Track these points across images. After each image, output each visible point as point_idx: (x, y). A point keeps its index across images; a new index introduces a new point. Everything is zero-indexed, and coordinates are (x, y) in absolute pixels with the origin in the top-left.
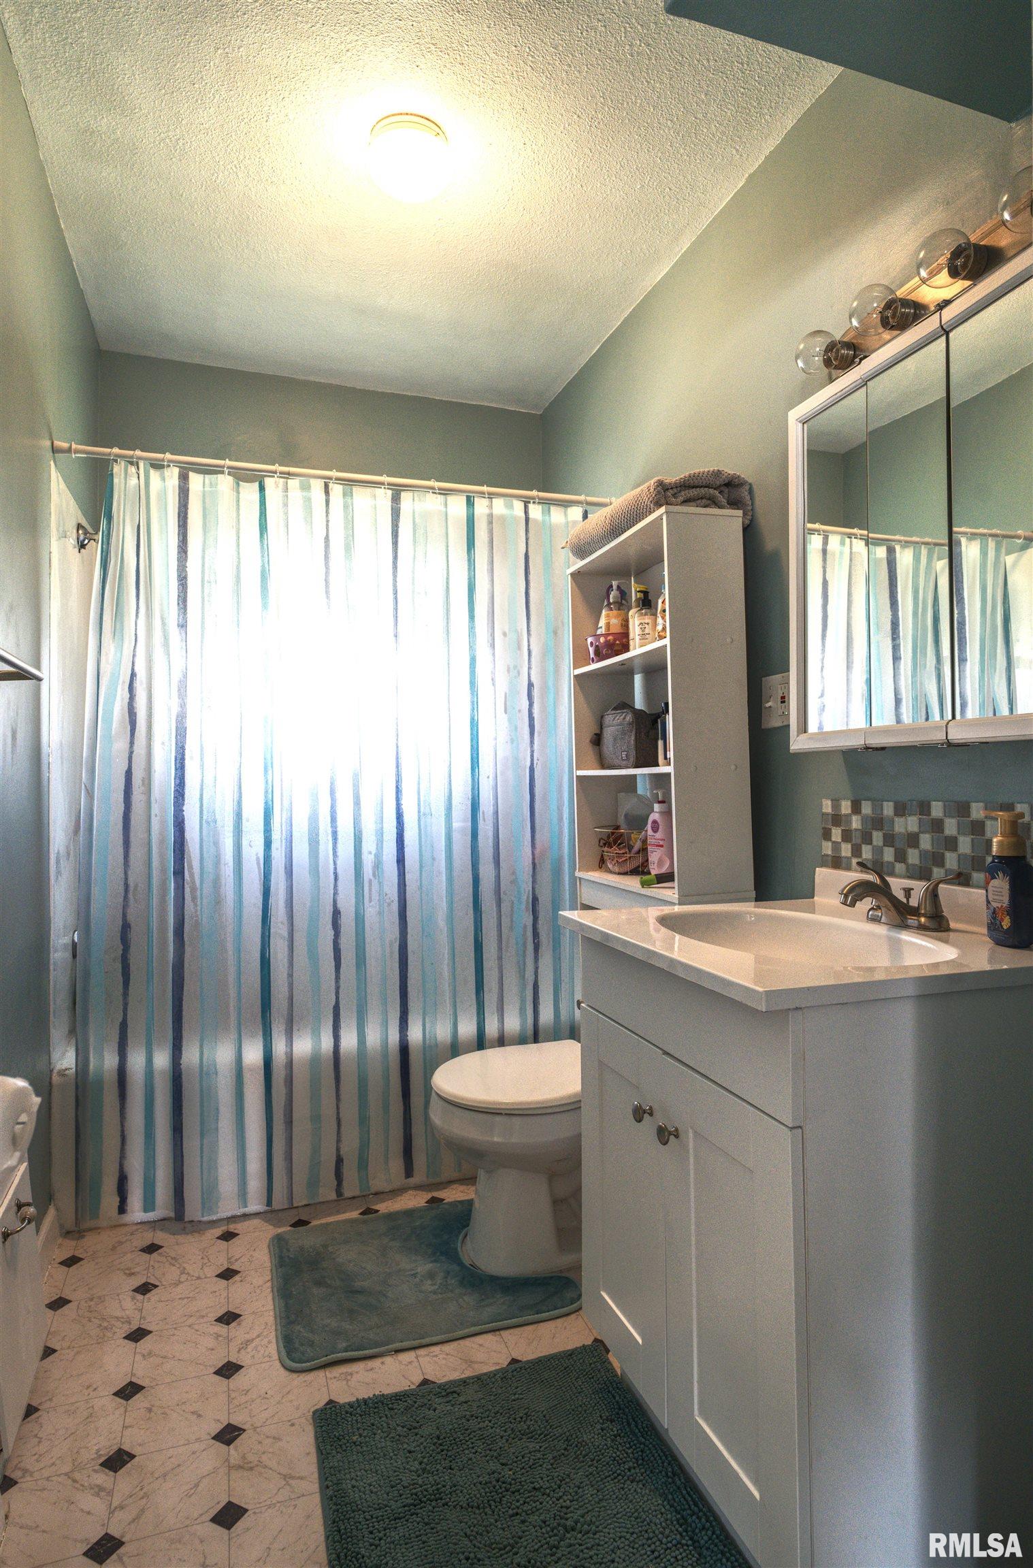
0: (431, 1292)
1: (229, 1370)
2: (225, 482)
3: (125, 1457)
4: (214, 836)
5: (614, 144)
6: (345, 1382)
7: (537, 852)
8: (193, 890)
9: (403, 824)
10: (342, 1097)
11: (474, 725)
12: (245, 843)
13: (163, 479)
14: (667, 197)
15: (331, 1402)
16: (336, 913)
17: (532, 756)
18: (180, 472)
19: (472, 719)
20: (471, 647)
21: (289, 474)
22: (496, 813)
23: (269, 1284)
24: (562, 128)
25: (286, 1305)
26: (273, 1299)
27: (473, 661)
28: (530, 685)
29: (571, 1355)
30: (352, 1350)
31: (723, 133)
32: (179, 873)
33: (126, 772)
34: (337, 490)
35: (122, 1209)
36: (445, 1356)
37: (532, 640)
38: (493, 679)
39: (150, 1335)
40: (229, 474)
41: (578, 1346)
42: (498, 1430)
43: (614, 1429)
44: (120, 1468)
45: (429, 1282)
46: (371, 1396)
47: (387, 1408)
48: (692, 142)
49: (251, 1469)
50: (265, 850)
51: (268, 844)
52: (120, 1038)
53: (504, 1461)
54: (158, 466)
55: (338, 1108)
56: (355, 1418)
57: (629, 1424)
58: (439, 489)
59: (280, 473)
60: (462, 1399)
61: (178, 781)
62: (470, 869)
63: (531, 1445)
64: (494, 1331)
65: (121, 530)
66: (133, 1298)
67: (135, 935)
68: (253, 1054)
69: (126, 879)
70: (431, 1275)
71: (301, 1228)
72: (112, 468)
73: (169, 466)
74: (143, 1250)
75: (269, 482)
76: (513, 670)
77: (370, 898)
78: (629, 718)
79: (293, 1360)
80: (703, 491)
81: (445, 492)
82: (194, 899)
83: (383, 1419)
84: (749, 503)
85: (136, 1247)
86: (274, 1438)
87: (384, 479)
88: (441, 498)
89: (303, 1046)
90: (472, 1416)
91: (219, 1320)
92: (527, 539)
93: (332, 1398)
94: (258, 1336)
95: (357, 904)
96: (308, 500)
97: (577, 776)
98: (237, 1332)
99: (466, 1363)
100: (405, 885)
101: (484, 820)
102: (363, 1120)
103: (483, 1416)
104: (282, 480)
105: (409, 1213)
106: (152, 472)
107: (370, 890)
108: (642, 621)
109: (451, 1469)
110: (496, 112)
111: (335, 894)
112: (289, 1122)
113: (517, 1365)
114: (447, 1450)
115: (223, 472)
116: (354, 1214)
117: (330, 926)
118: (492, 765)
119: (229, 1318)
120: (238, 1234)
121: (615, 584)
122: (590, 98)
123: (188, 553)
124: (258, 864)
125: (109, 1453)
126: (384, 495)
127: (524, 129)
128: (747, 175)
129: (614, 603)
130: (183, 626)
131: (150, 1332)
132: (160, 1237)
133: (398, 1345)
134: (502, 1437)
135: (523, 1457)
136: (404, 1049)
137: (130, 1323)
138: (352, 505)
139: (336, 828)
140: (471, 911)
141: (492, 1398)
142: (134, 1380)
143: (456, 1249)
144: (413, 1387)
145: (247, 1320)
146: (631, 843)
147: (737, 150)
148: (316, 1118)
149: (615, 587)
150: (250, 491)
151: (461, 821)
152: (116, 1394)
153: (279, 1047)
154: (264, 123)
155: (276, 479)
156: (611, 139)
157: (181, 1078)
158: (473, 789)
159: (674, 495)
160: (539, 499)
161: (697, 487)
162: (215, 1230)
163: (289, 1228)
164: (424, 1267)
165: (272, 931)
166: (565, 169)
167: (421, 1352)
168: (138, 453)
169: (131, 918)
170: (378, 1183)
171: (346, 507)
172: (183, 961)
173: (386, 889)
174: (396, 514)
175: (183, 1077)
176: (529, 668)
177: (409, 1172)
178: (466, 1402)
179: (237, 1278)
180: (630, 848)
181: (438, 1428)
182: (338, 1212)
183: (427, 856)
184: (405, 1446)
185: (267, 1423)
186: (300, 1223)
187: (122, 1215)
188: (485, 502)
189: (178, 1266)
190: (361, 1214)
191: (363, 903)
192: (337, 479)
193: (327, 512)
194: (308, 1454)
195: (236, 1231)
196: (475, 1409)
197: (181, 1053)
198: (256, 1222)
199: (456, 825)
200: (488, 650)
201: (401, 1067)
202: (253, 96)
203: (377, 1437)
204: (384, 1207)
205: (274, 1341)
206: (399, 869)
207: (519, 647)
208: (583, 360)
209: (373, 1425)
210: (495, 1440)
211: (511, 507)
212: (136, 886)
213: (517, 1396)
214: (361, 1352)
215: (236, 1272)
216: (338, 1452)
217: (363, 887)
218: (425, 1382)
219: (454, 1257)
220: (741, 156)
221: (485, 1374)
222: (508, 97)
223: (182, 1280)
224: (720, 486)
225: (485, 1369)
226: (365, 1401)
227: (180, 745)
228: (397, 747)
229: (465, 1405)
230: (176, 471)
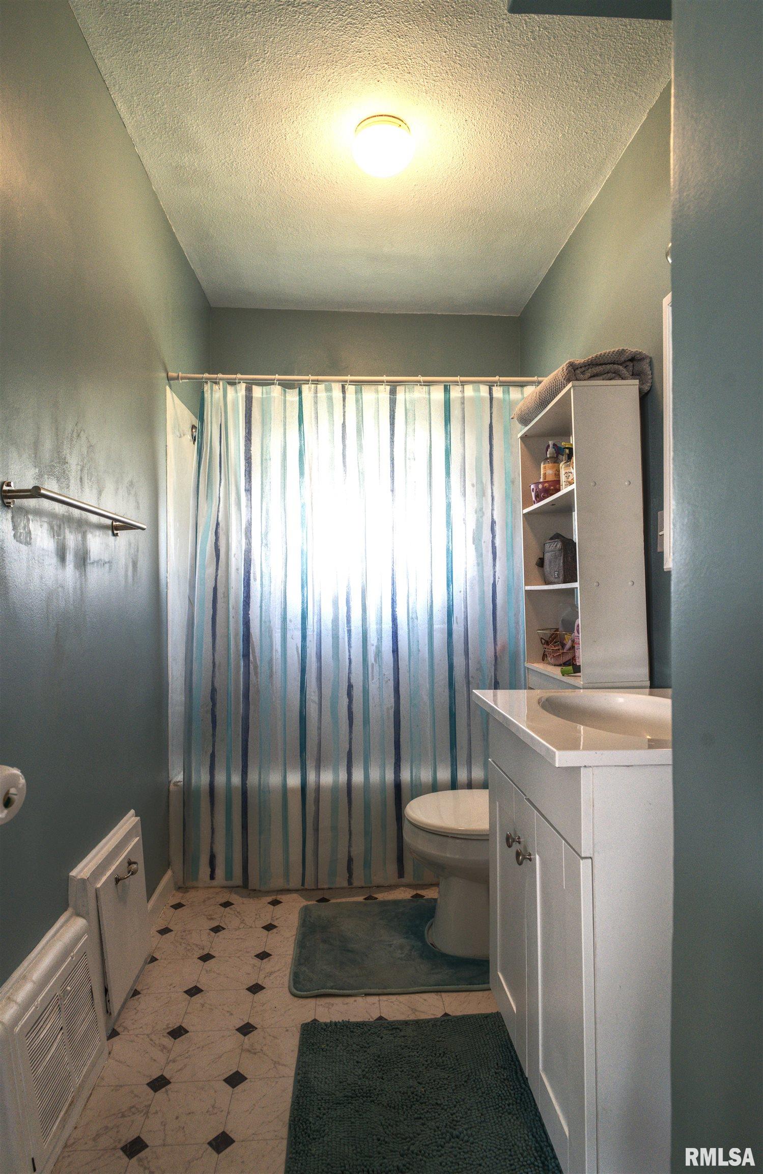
0: (399, 958)
1: (256, 989)
2: (276, 390)
3: (182, 1031)
4: (269, 631)
5: (535, 108)
6: (326, 1009)
7: (498, 648)
8: (256, 667)
9: (397, 626)
10: (353, 815)
11: (449, 554)
12: (289, 636)
13: (236, 392)
14: (585, 139)
15: (315, 1020)
16: (350, 687)
17: (494, 575)
18: (246, 386)
19: (448, 550)
20: (447, 496)
21: (318, 381)
22: (466, 618)
23: (294, 937)
24: (492, 104)
25: (301, 952)
26: (294, 947)
27: (449, 506)
28: (493, 523)
29: (486, 1017)
30: (336, 989)
31: (621, 82)
32: (246, 655)
33: (214, 588)
34: (351, 389)
35: (212, 877)
36: (398, 1003)
37: (494, 488)
38: (464, 520)
39: (213, 960)
40: (279, 384)
41: (494, 1012)
42: (421, 1060)
43: (505, 1074)
44: (178, 1037)
45: (399, 952)
46: (341, 1021)
47: (349, 1031)
48: (597, 93)
49: (255, 1053)
50: (302, 641)
51: (304, 637)
52: (210, 764)
53: (420, 1081)
54: (232, 383)
55: (350, 823)
56: (326, 1033)
57: (516, 1073)
58: (424, 382)
59: (312, 381)
60: (402, 1034)
61: (245, 595)
62: (447, 659)
63: (443, 1074)
64: (437, 992)
65: (209, 428)
66: (209, 934)
67: (219, 697)
68: (294, 780)
69: (214, 659)
70: (401, 947)
71: (324, 904)
72: (204, 387)
73: (239, 383)
74: (221, 905)
75: (305, 388)
76: (480, 511)
77: (373, 676)
78: (559, 545)
79: (296, 989)
80: (608, 367)
81: (428, 384)
82: (256, 673)
83: (345, 1037)
84: (650, 373)
85: (217, 902)
86: (274, 1037)
87: (385, 378)
88: (425, 388)
89: (327, 778)
90: (406, 1046)
91: (258, 956)
92: (491, 414)
93: (316, 1018)
94: (278, 970)
95: (364, 681)
96: (330, 399)
97: (525, 590)
98: (267, 965)
99: (412, 1011)
100: (398, 669)
101: (457, 623)
102: (367, 833)
103: (413, 1048)
104: (313, 385)
105: (396, 903)
106: (229, 388)
107: (373, 671)
108: (567, 471)
109: (382, 1079)
110: (440, 102)
111: (350, 673)
112: (316, 830)
113: (448, 1018)
114: (383, 1066)
115: (273, 384)
116: (360, 899)
117: (346, 696)
118: (463, 582)
119: (263, 956)
120: (282, 902)
121: (551, 443)
122: (508, 77)
123: (252, 441)
124: (298, 652)
125: (174, 1026)
126: (384, 390)
127: (464, 109)
128: (648, 111)
129: (550, 457)
130: (249, 490)
131: (214, 957)
132: (234, 898)
133: (367, 991)
134: (423, 1065)
135: (434, 1081)
136: (398, 786)
137: (203, 949)
138: (362, 398)
139: (350, 627)
140: (447, 690)
141: (423, 1037)
142: (198, 985)
143: (423, 932)
144: (371, 1020)
145: (274, 959)
146: (565, 642)
147: (636, 93)
148: (334, 828)
149: (551, 446)
150: (292, 396)
151: (440, 625)
152: (186, 992)
153: (311, 777)
154: (284, 141)
155: (310, 385)
156: (531, 105)
157: (247, 793)
158: (449, 598)
159: (583, 373)
160: (500, 382)
161: (601, 365)
162: (268, 898)
163: (315, 902)
164: (399, 940)
165: (307, 697)
166: (500, 133)
167: (382, 998)
168: (220, 376)
169: (217, 685)
170: (377, 879)
171: (357, 401)
172: (249, 715)
173: (384, 671)
174: (393, 402)
175: (248, 792)
176: (493, 510)
177: (401, 874)
178: (404, 1037)
179: (275, 930)
180: (563, 645)
181: (380, 1050)
182: (350, 896)
183: (414, 648)
184: (355, 1057)
185: (272, 1026)
186: (323, 900)
187: (213, 881)
188: (459, 388)
189: (240, 917)
190: (365, 899)
191: (368, 681)
192: (351, 381)
193: (344, 406)
194: (292, 1051)
195: (281, 900)
196: (409, 1042)
197: (247, 776)
198: (295, 896)
199: (436, 626)
200: (461, 499)
201: (396, 798)
202: (274, 125)
203: (338, 1048)
204: (381, 896)
205: (288, 975)
206: (394, 657)
207: (484, 494)
208: (544, 272)
209: (337, 1040)
210: (417, 1066)
211: (479, 390)
212: (220, 663)
213: (440, 1039)
214: (341, 991)
215: (275, 927)
216: (310, 1053)
217: (368, 669)
218: (381, 1018)
219: (420, 937)
220: (640, 96)
221: (422, 1020)
222: (447, 89)
223: (240, 927)
224: (625, 361)
225: (423, 1017)
226: (336, 1024)
227: (247, 570)
228: (393, 571)
229: (403, 1038)
230: (243, 386)
